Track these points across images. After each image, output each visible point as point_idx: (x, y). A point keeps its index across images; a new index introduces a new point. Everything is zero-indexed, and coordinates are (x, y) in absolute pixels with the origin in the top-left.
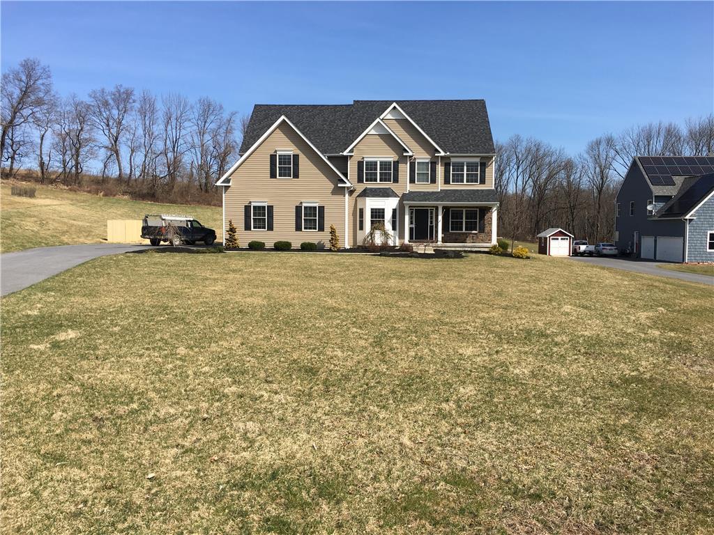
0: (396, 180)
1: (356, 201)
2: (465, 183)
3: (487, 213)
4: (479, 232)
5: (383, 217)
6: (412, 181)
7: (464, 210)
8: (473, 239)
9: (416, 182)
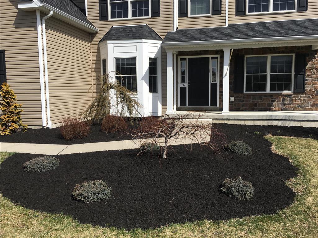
0: (156, 13)
1: (99, 48)
2: (271, 10)
3: (310, 60)
4: (295, 93)
5: (134, 71)
6: (183, 13)
7: (269, 56)
8: (284, 105)
9: (189, 15)
